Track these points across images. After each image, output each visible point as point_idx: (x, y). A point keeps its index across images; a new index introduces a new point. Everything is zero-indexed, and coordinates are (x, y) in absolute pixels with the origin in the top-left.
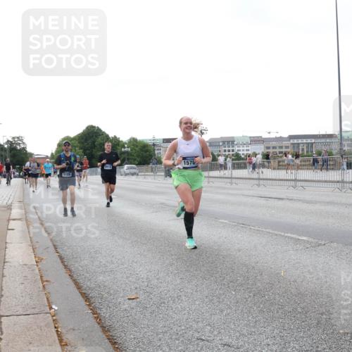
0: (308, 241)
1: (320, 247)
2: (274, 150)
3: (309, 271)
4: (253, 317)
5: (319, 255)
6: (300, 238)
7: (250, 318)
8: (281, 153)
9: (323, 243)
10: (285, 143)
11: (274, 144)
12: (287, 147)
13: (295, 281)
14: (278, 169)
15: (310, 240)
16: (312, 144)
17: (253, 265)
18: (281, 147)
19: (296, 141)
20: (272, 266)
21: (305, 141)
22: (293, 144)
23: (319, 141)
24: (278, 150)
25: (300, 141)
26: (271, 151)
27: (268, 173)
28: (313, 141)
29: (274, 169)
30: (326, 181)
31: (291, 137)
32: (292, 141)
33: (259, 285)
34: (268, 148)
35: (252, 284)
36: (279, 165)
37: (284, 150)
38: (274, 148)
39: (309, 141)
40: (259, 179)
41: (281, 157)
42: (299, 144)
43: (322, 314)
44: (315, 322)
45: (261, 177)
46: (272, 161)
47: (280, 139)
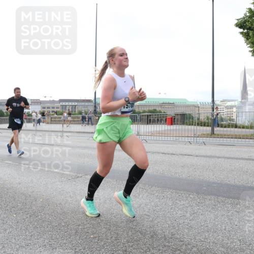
0: (70, 175)
1: (78, 179)
2: (49, 110)
3: (70, 196)
4: (29, 233)
5: (77, 184)
6: (64, 173)
7: (27, 233)
8: (53, 112)
9: (80, 175)
10: (56, 105)
11: (49, 105)
12: (57, 108)
13: (60, 204)
14: (51, 123)
15: (72, 174)
16: (75, 106)
17: (30, 193)
18: (53, 108)
19: (64, 104)
20: (44, 194)
21: (70, 104)
22: (62, 106)
23: (80, 104)
24: (51, 110)
25: (67, 104)
26: (46, 110)
27: (43, 126)
28: (76, 104)
29: (48, 123)
30: (84, 133)
31: (61, 101)
32: (61, 104)
33: (34, 208)
34: (44, 108)
35: (29, 208)
36: (51, 121)
37: (55, 110)
38: (48, 108)
39: (73, 104)
40: (36, 131)
41: (53, 115)
42: (66, 106)
43: (79, 225)
44: (74, 232)
45: (38, 129)
46: (46, 117)
47: (53, 102)
